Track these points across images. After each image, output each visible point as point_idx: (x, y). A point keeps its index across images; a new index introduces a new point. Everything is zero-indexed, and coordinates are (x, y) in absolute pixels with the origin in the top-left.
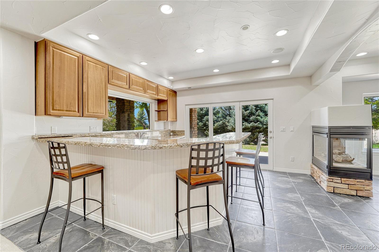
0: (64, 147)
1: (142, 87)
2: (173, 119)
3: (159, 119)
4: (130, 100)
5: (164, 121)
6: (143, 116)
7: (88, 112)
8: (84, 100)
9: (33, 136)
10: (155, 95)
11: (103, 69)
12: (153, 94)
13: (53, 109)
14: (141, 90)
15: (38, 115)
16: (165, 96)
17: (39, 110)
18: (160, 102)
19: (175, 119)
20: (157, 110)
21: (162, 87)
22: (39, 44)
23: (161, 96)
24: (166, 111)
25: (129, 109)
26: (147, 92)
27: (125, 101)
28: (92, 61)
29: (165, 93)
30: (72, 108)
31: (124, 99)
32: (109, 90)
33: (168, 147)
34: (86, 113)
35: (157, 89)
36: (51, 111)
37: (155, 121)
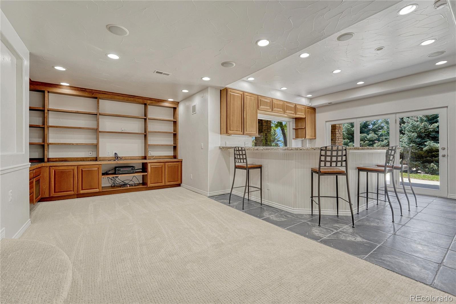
0: (245, 150)
1: (282, 108)
2: (312, 136)
3: (297, 137)
4: (267, 120)
5: (303, 139)
6: (275, 137)
7: (246, 131)
8: (244, 123)
9: (220, 147)
10: (294, 114)
11: (255, 99)
12: (292, 113)
13: (230, 130)
14: (281, 111)
15: (222, 134)
16: (303, 114)
17: (222, 131)
18: (297, 120)
19: (314, 136)
20: (295, 128)
21: (300, 106)
22: (222, 91)
23: (299, 114)
24: (303, 129)
25: (267, 128)
26: (286, 113)
27: (264, 122)
28: (248, 95)
29: (303, 112)
30: (238, 129)
31: (262, 120)
32: (258, 114)
33: (305, 149)
34: (245, 132)
35: (295, 108)
36: (229, 131)
37: (293, 139)
